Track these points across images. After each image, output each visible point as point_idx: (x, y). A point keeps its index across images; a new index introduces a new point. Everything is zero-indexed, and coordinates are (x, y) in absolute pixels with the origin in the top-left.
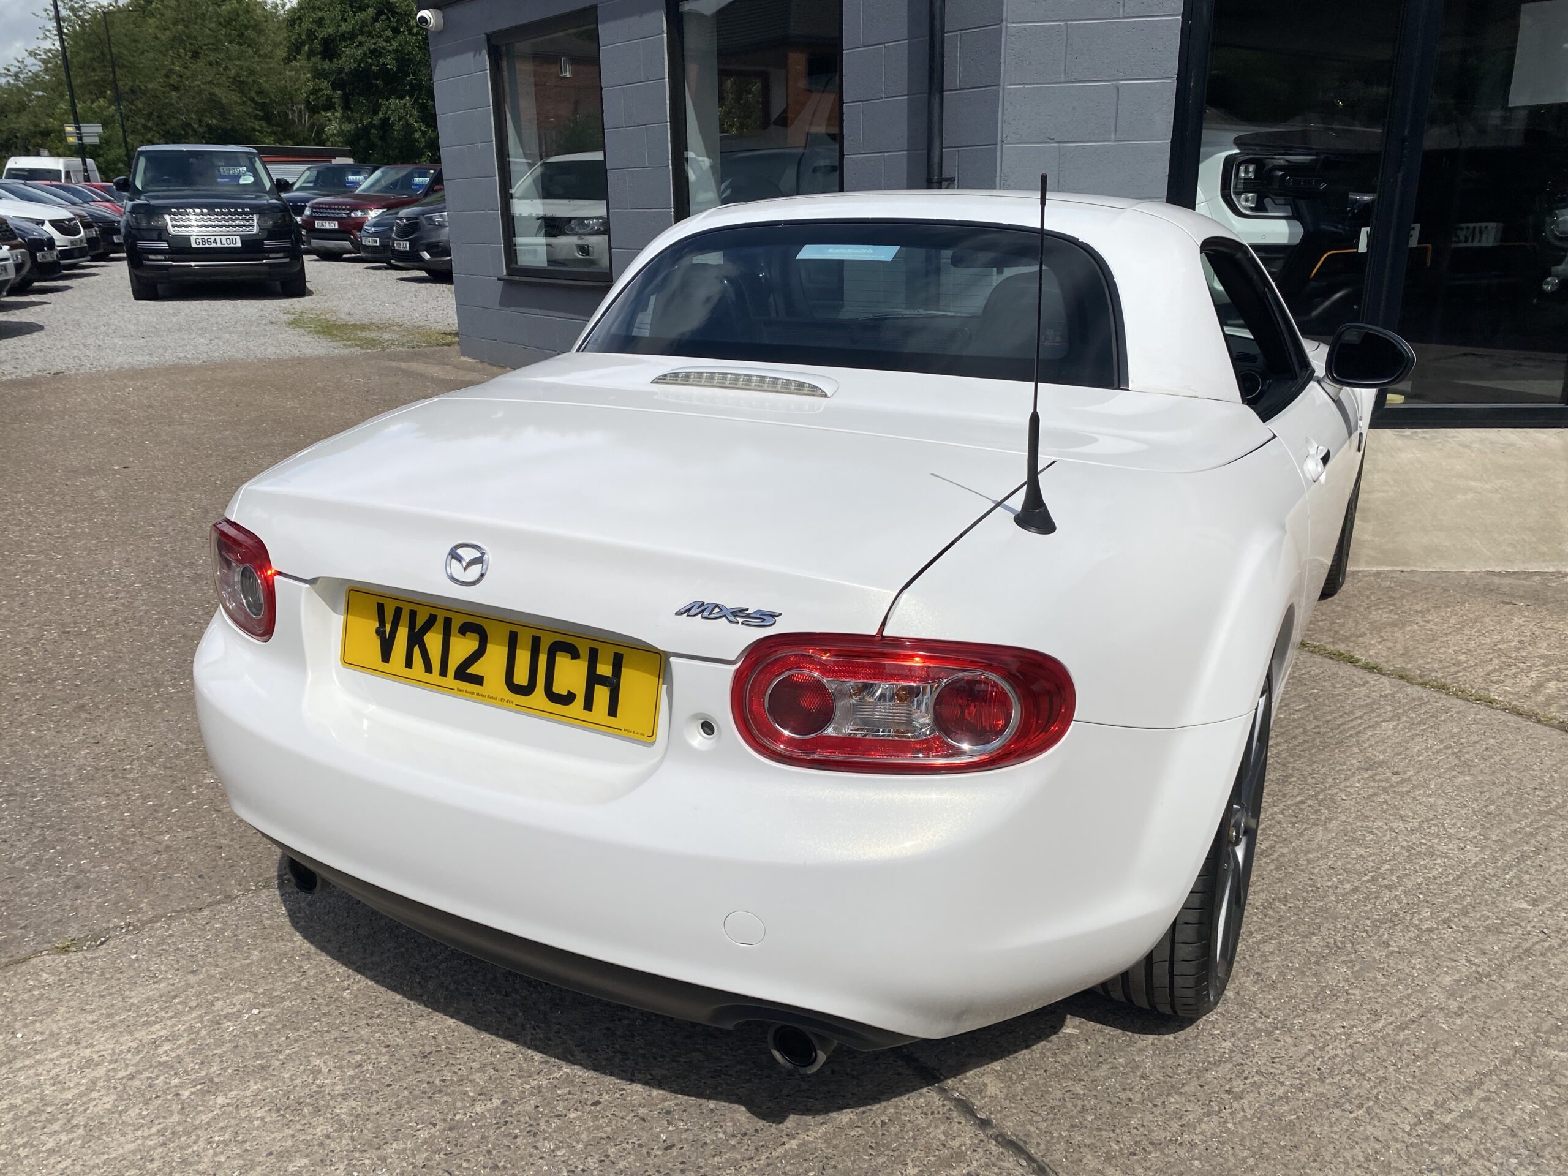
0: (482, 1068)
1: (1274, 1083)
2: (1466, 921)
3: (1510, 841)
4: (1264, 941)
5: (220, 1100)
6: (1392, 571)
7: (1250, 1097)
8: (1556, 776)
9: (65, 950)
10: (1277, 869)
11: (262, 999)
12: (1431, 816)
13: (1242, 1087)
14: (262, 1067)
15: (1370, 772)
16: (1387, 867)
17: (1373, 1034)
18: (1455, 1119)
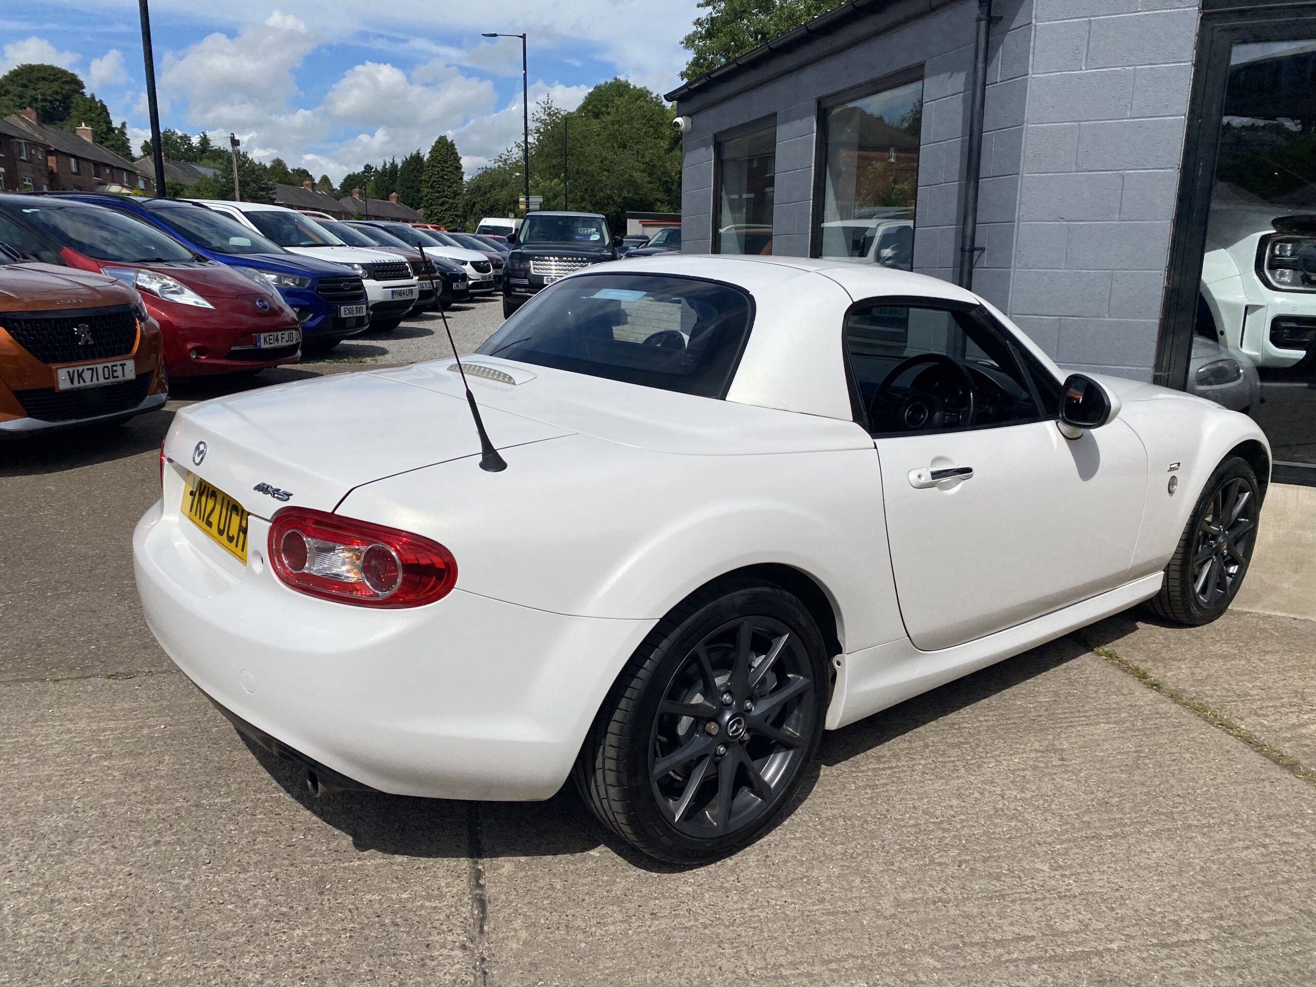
0: (241, 783)
1: (692, 918)
2: (979, 866)
3: (1098, 824)
4: (800, 839)
5: (106, 763)
6: (1284, 617)
7: (662, 921)
8: (1212, 790)
9: (110, 677)
10: (869, 799)
11: (173, 722)
12: (1050, 793)
13: (666, 914)
14: (141, 754)
15: (1039, 754)
16: (963, 817)
17: (803, 912)
18: (794, 976)
